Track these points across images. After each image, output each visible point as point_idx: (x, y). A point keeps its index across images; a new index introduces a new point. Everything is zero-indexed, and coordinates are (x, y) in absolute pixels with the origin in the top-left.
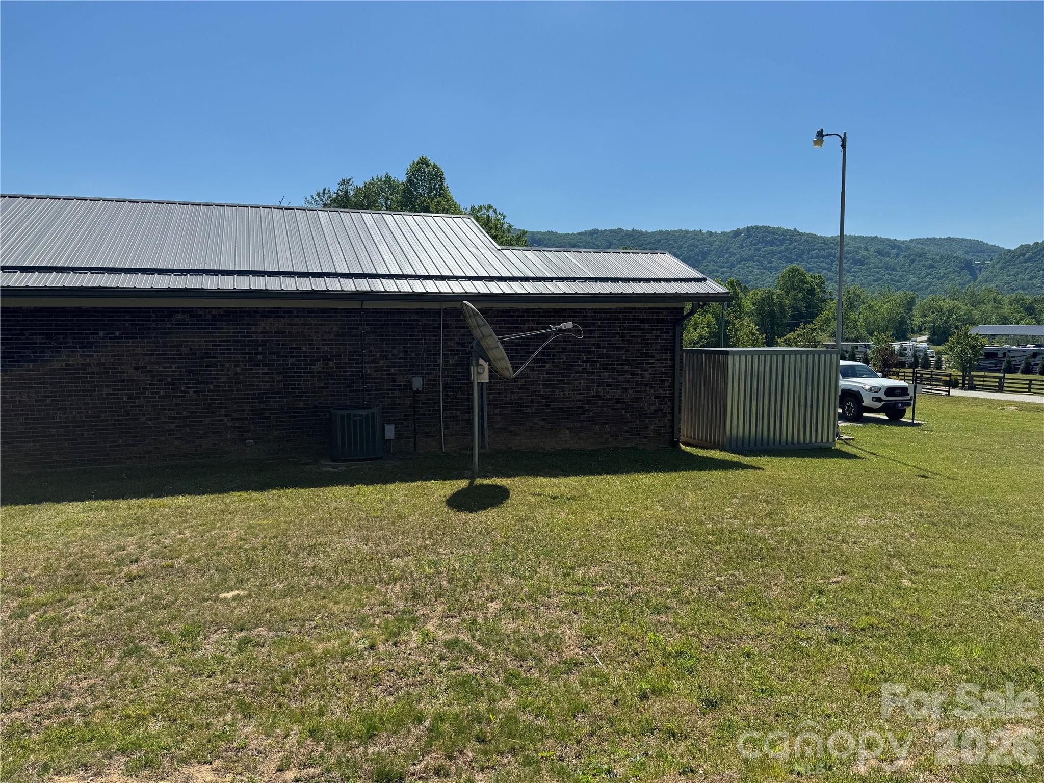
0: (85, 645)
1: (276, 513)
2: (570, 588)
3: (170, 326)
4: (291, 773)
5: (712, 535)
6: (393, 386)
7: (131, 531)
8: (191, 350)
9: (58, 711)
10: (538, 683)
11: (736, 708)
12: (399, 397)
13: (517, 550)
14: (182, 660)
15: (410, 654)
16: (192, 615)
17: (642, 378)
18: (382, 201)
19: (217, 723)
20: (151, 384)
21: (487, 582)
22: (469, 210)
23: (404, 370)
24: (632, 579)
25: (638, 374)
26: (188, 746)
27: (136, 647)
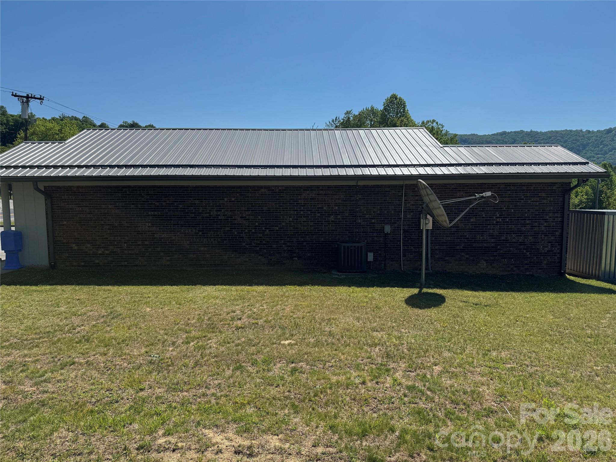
0: (216, 361)
1: (309, 299)
2: (488, 363)
3: (258, 195)
4: (320, 449)
5: (591, 338)
6: (373, 230)
7: (238, 303)
8: (268, 208)
9: (204, 395)
10: (467, 419)
11: (610, 458)
12: (376, 237)
13: (451, 335)
14: (263, 376)
15: (386, 390)
16: (268, 352)
17: (539, 229)
18: (368, 122)
19: (281, 413)
20: (248, 226)
21: (432, 353)
22: (420, 124)
23: (380, 221)
24: (532, 362)
25: (536, 226)
26: (266, 424)
27: (240, 365)
